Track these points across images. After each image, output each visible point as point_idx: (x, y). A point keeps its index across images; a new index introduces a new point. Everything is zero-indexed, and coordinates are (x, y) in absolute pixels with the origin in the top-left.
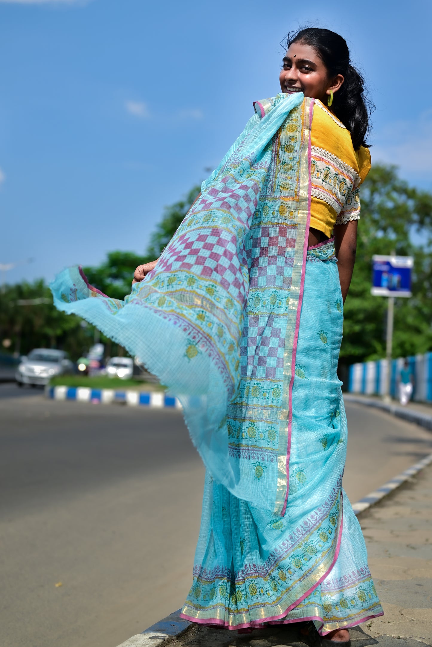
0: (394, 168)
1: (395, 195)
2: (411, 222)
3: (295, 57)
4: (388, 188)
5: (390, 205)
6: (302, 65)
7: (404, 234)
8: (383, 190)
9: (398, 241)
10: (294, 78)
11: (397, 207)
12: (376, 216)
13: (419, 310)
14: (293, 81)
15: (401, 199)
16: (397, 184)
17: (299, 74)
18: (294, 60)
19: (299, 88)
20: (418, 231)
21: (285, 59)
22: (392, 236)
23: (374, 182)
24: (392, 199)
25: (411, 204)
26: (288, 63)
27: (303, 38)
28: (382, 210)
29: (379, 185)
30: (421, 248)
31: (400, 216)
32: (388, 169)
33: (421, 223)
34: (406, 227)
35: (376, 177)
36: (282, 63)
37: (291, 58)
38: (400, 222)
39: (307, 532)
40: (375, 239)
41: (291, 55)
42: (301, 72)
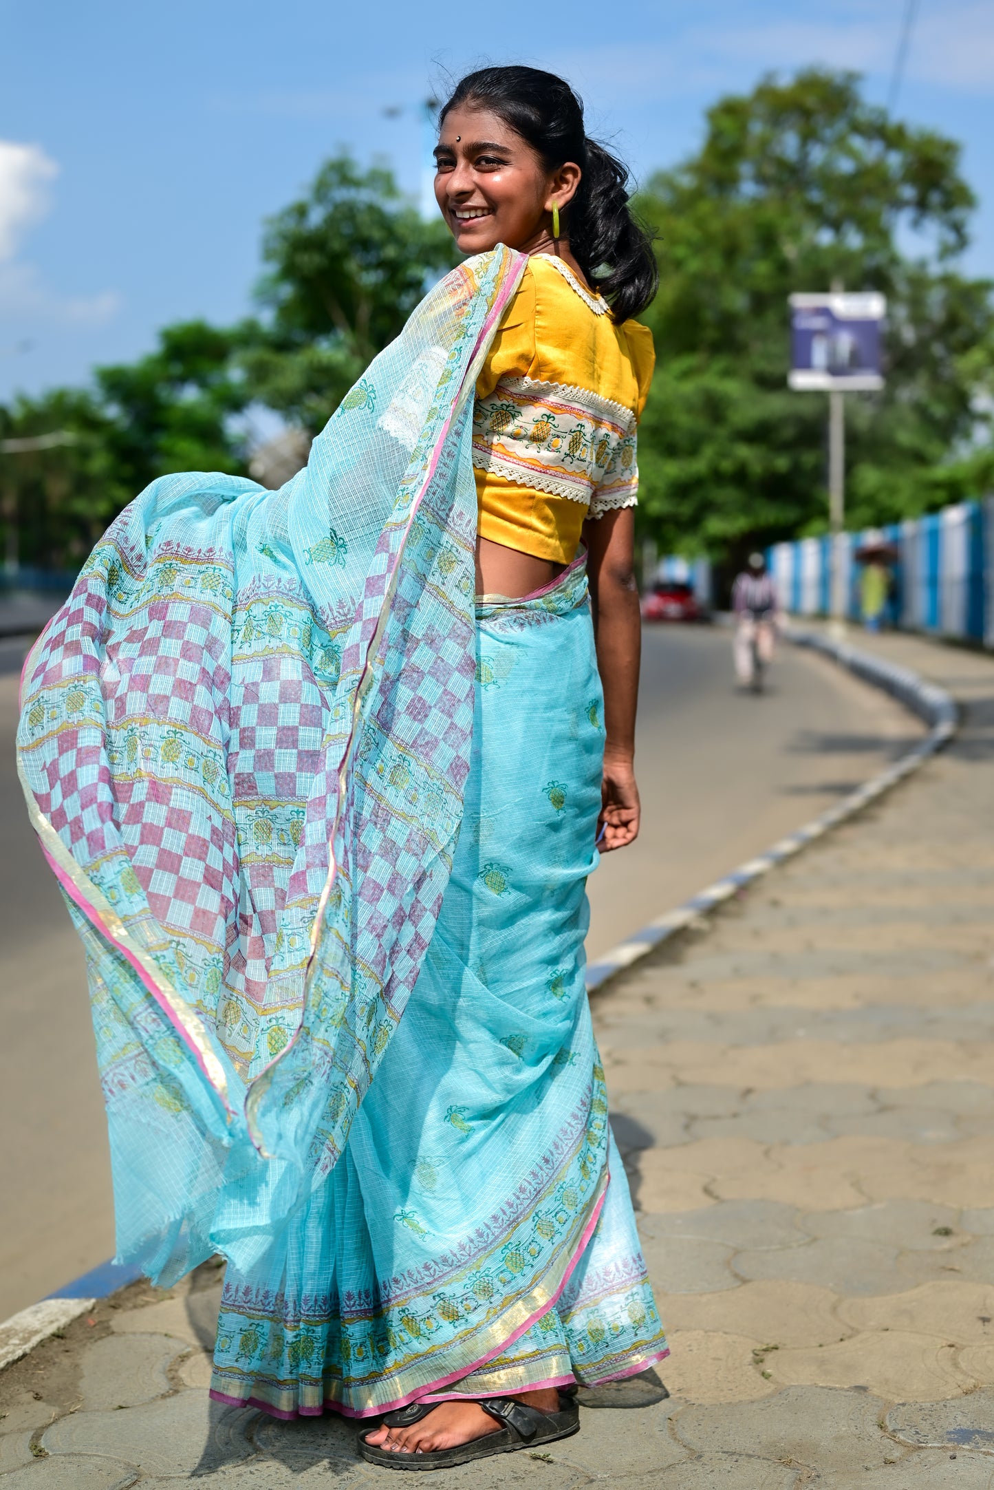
0: (852, 77)
1: (857, 142)
2: (898, 204)
3: (458, 141)
4: (841, 126)
5: (845, 166)
6: (480, 156)
7: (880, 234)
8: (828, 133)
9: (868, 251)
10: (467, 186)
11: (863, 172)
12: (815, 196)
13: (921, 411)
14: (467, 195)
15: (870, 150)
16: (862, 115)
17: (476, 176)
18: (460, 147)
19: (483, 208)
20: (916, 224)
21: (438, 151)
22: (854, 240)
23: (806, 114)
24: (851, 153)
25: (895, 160)
26: (446, 158)
27: (469, 96)
28: (827, 180)
29: (820, 119)
30: (922, 264)
31: (870, 192)
32: (838, 80)
33: (922, 205)
34: (886, 216)
35: (811, 101)
36: (434, 161)
37: (452, 145)
38: (869, 205)
39: (479, 1250)
40: (815, 250)
41: (451, 139)
42: (478, 170)
